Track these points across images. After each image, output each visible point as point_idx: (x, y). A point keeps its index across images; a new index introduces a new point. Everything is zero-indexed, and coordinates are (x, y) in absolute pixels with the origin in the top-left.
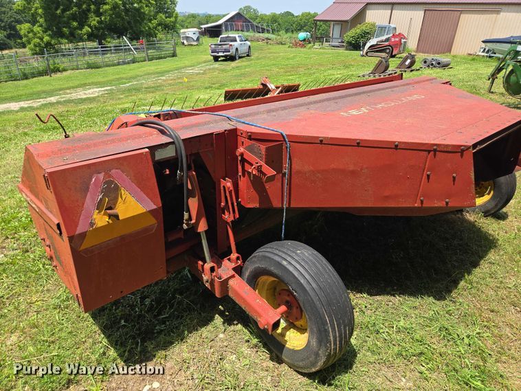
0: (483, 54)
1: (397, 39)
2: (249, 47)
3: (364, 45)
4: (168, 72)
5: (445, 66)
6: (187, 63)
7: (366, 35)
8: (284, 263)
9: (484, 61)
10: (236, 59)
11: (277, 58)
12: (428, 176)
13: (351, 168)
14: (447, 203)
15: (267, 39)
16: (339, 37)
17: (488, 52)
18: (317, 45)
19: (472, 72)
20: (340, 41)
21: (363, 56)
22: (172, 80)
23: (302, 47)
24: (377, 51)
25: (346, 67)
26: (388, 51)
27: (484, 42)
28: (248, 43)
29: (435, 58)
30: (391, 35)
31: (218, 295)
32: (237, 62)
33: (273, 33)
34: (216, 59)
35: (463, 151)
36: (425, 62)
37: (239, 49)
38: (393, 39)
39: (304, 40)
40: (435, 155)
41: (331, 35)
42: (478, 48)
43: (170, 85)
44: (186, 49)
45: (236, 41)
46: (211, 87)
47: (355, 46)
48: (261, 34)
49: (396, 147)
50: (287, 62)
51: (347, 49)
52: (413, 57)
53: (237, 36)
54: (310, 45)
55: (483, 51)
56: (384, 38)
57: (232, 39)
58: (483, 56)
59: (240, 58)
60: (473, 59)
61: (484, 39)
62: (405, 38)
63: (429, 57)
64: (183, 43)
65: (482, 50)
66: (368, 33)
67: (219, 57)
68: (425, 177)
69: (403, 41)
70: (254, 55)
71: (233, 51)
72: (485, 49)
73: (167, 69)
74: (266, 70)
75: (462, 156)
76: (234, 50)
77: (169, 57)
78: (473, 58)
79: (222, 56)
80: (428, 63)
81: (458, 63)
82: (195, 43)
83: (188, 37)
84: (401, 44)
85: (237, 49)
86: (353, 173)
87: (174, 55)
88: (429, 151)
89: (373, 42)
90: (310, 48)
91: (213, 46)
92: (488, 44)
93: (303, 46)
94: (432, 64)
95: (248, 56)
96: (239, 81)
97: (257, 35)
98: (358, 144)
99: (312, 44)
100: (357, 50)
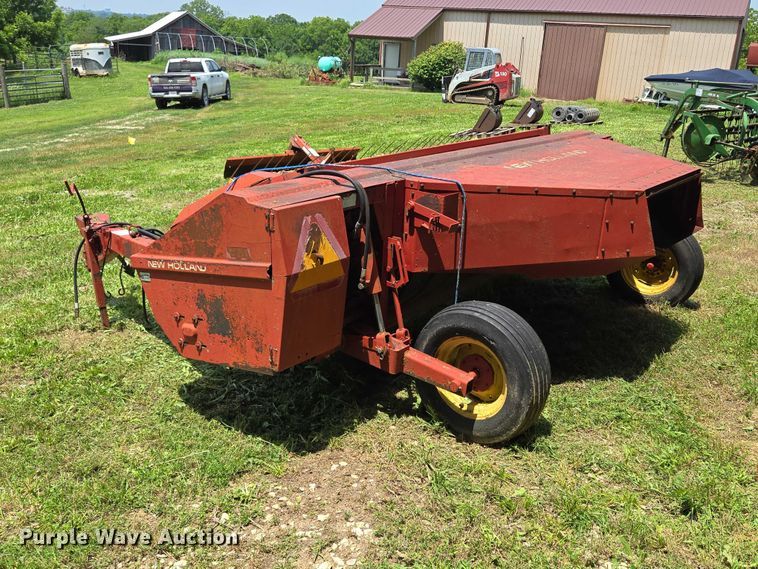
0: (650, 100)
1: (504, 74)
2: (228, 81)
3: (448, 81)
4: (69, 128)
5: (591, 120)
6: (101, 111)
7: (449, 66)
8: (477, 314)
9: (652, 112)
10: (204, 105)
11: (287, 103)
12: (607, 224)
13: (531, 218)
14: (628, 253)
15: (253, 66)
16: (396, 66)
17: (656, 97)
18: (357, 81)
19: (634, 129)
20: (399, 73)
21: (446, 101)
22: (85, 143)
23: (327, 84)
24: (472, 94)
25: (423, 121)
26: (490, 94)
27: (648, 80)
28: (225, 75)
29: (573, 107)
30: (494, 66)
31: (392, 371)
32: (207, 109)
33: (261, 56)
34: (162, 104)
35: (637, 196)
36: (558, 113)
37: (209, 86)
38: (497, 74)
39: (331, 71)
40: (612, 202)
41: (382, 64)
42: (640, 91)
43: (87, 152)
44: (85, 84)
45: (202, 70)
46: (182, 155)
47: (430, 83)
48: (239, 58)
49: (574, 194)
50: (309, 112)
51: (414, 90)
52: (538, 105)
53: (203, 61)
54: (344, 80)
55: (650, 96)
56: (482, 71)
57: (193, 66)
58: (650, 104)
59: (211, 101)
60: (634, 109)
61: (648, 76)
62: (517, 72)
63: (564, 105)
64: (76, 72)
65: (647, 94)
66: (450, 61)
67: (169, 100)
68: (604, 225)
69: (514, 76)
70: (238, 97)
71: (197, 90)
72: (651, 92)
73: (63, 122)
74: (274, 124)
75: (637, 202)
76: (200, 88)
77: (53, 98)
78: (633, 107)
79: (175, 99)
80: (562, 116)
81: (611, 116)
82: (103, 72)
83: (86, 60)
84: (512, 82)
85: (205, 86)
86: (532, 224)
87: (65, 95)
88: (606, 198)
89: (462, 77)
90: (344, 86)
91: (156, 80)
92: (656, 84)
93: (330, 82)
94: (570, 117)
95: (225, 98)
96: (232, 145)
97: (232, 58)
98: (537, 192)
99: (347, 79)
100: (432, 91)
